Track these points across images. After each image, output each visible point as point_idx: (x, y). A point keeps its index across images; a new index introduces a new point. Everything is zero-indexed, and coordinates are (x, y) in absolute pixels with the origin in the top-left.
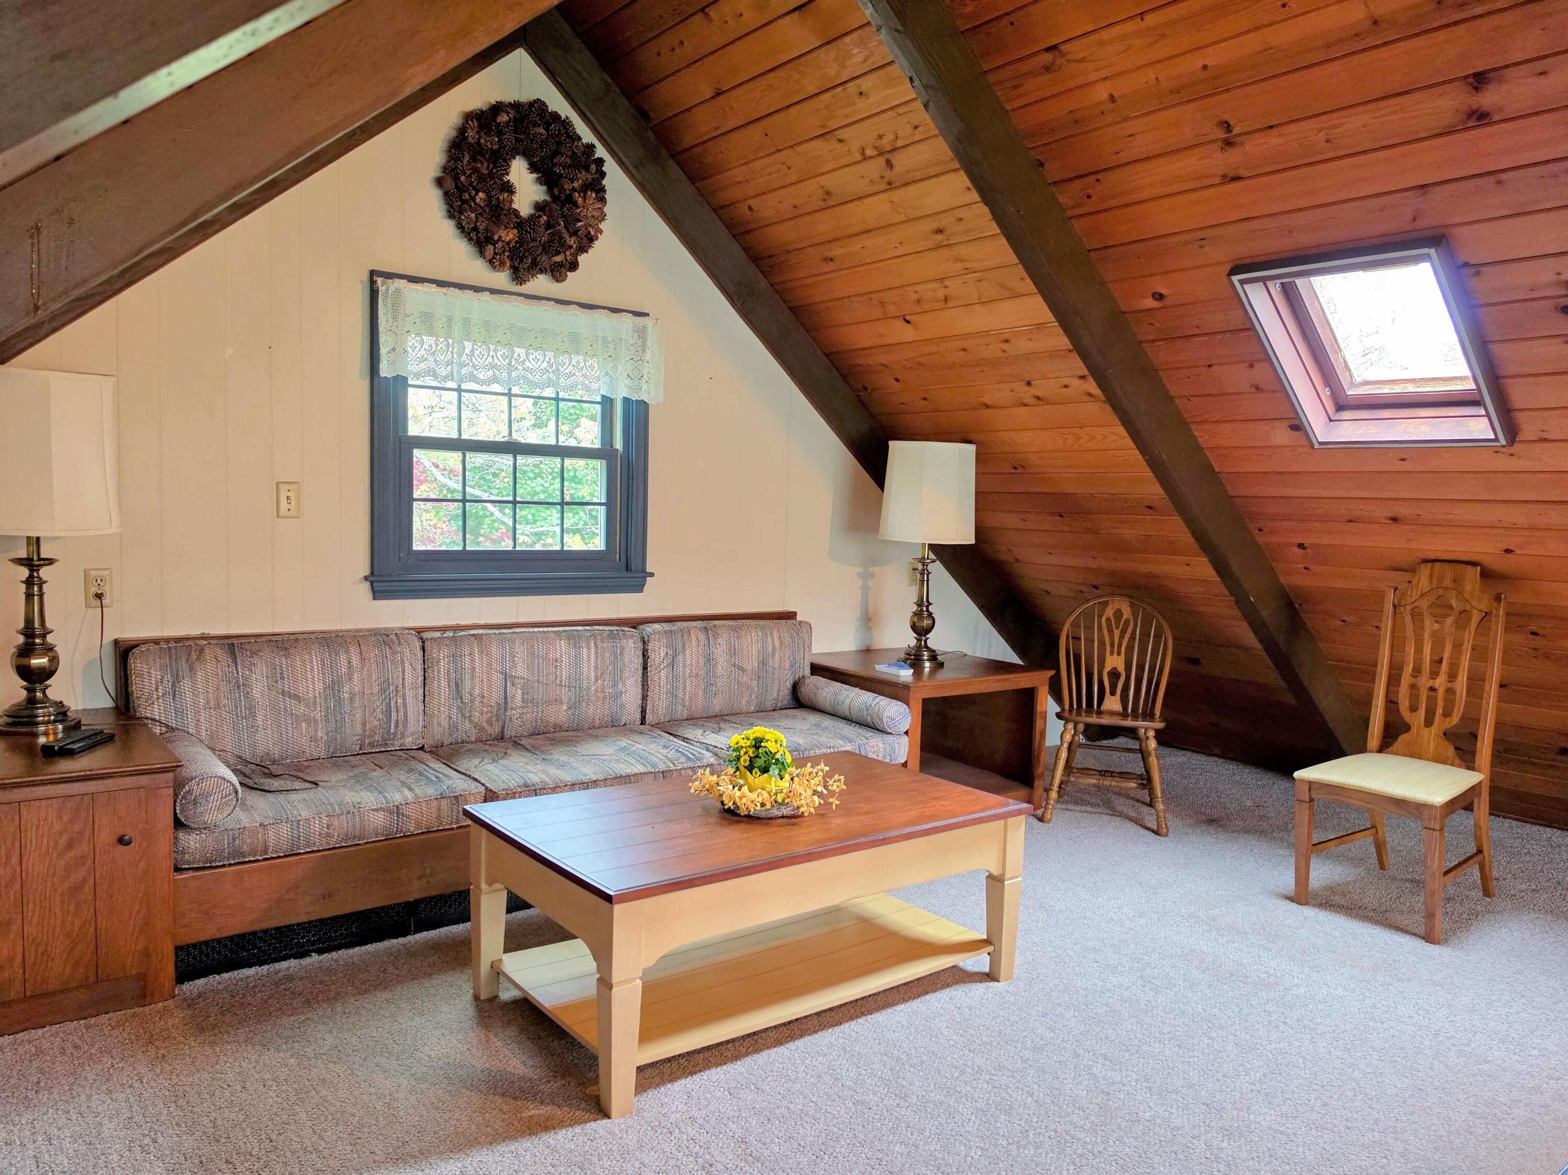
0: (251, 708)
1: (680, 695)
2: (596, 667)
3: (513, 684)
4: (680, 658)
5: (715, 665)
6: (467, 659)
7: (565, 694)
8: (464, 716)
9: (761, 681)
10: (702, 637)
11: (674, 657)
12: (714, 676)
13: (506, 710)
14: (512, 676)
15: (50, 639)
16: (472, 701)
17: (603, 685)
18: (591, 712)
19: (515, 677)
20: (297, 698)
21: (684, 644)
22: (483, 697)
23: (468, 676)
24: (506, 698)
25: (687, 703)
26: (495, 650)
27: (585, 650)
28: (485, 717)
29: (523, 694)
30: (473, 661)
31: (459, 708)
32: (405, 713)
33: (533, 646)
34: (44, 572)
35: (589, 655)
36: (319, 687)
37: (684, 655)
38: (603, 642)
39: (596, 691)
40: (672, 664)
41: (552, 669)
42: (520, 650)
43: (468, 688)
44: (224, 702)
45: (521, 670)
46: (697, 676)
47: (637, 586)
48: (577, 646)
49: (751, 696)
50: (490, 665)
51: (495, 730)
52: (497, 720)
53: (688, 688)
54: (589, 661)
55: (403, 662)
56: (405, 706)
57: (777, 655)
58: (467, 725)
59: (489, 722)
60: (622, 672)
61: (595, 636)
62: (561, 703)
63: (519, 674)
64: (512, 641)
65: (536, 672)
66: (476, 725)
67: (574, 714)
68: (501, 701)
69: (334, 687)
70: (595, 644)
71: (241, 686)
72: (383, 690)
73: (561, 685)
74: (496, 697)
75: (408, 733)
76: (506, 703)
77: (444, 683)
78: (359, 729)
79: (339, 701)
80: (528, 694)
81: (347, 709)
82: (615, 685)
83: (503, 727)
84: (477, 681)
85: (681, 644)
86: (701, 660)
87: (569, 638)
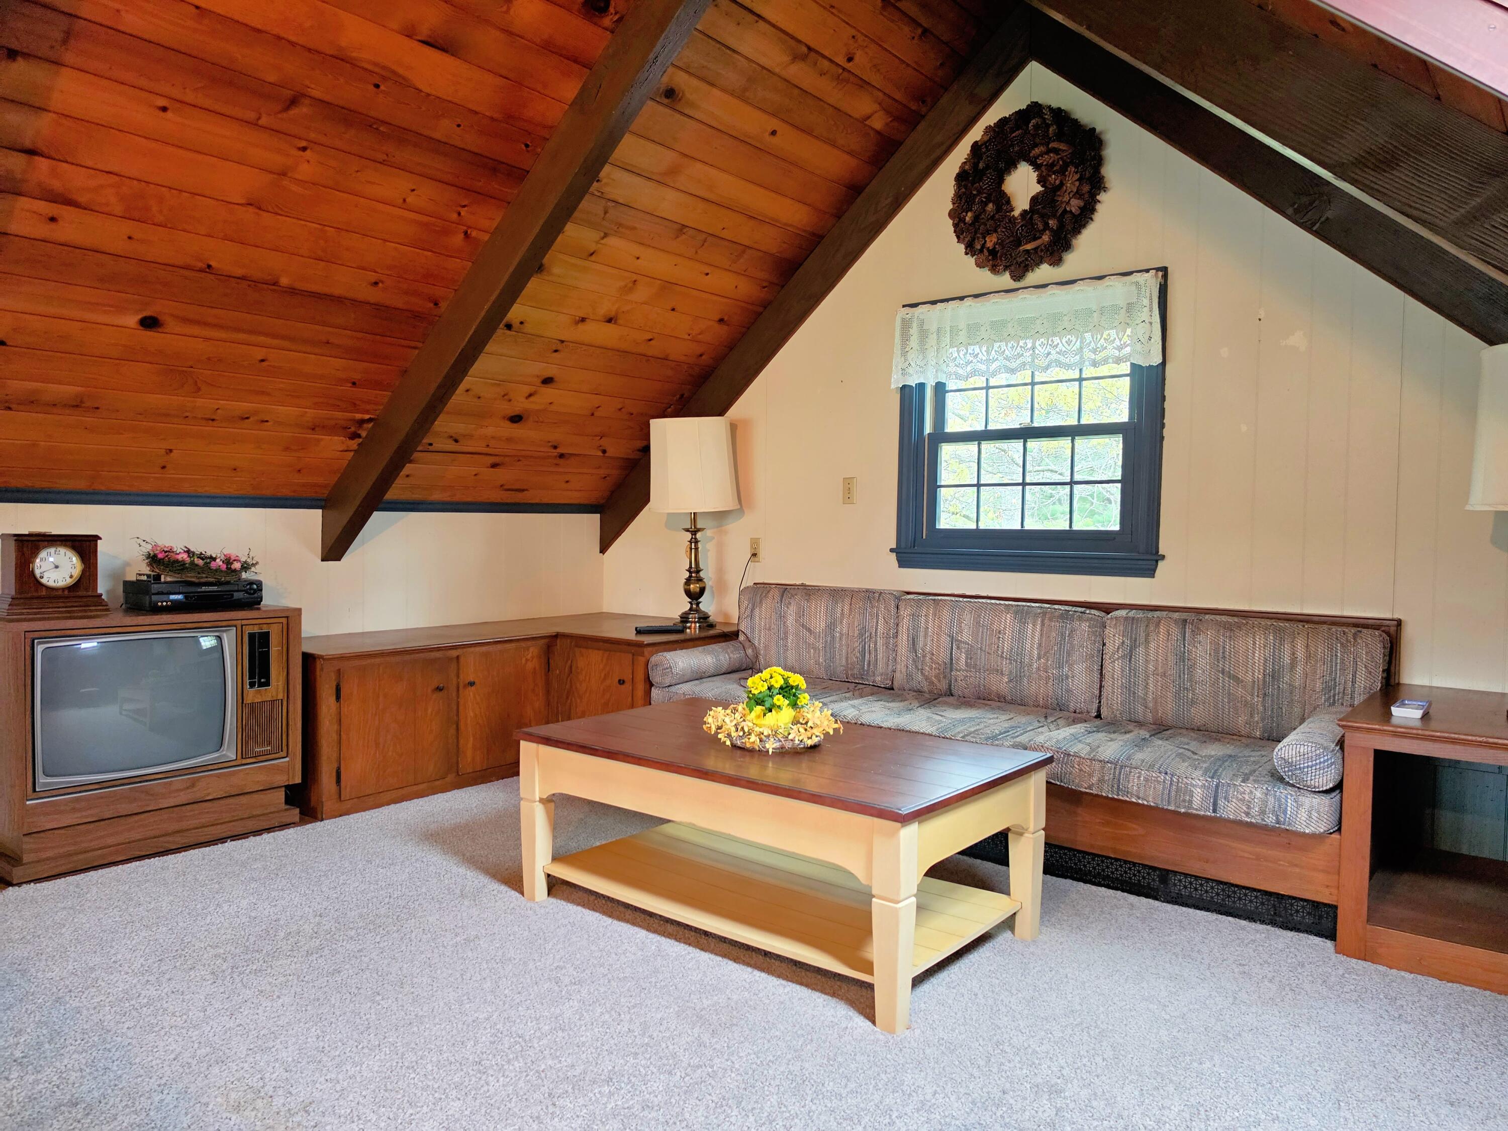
0: (786, 633)
1: (1141, 693)
2: (1040, 645)
3: (958, 648)
4: (1141, 650)
5: (1192, 667)
6: (923, 619)
7: (1006, 666)
8: (916, 667)
9: (1269, 700)
10: (1175, 631)
11: (1133, 648)
12: (1190, 680)
13: (951, 670)
14: (957, 640)
15: (702, 574)
16: (924, 656)
17: (1046, 664)
18: (1034, 687)
19: (961, 641)
20: (809, 630)
21: (1147, 636)
22: (933, 654)
23: (922, 634)
24: (951, 659)
25: (1151, 705)
26: (946, 614)
27: (1030, 626)
28: (934, 672)
29: (967, 658)
30: (927, 622)
31: (914, 660)
32: (876, 656)
33: (979, 616)
34: (699, 535)
35: (1033, 633)
36: (823, 625)
37: (1147, 648)
38: (1051, 620)
39: (1038, 669)
40: (1130, 656)
41: (995, 640)
42: (968, 619)
43: (921, 644)
44: (773, 626)
45: (966, 636)
46: (1164, 675)
47: (1149, 569)
48: (1023, 622)
49: (1252, 716)
50: (940, 627)
51: (943, 686)
52: (945, 677)
53: (1151, 687)
54: (1033, 637)
55: (877, 616)
56: (876, 650)
57: (1299, 669)
58: (920, 677)
59: (937, 676)
60: (1069, 654)
61: (1044, 614)
62: (1002, 674)
63: (965, 639)
64: (963, 610)
65: (980, 639)
66: (927, 678)
67: (1015, 688)
68: (948, 661)
69: (831, 627)
70: (1042, 622)
71: (782, 617)
72: (861, 635)
73: (1002, 657)
74: (943, 656)
75: (877, 673)
76: (951, 663)
77: (905, 637)
78: (844, 662)
79: (833, 637)
80: (971, 658)
81: (837, 645)
82: (1060, 667)
83: (950, 686)
84: (929, 639)
85: (1143, 635)
86: (1172, 659)
87: (1016, 613)
